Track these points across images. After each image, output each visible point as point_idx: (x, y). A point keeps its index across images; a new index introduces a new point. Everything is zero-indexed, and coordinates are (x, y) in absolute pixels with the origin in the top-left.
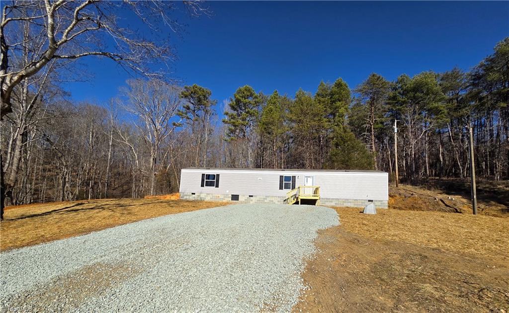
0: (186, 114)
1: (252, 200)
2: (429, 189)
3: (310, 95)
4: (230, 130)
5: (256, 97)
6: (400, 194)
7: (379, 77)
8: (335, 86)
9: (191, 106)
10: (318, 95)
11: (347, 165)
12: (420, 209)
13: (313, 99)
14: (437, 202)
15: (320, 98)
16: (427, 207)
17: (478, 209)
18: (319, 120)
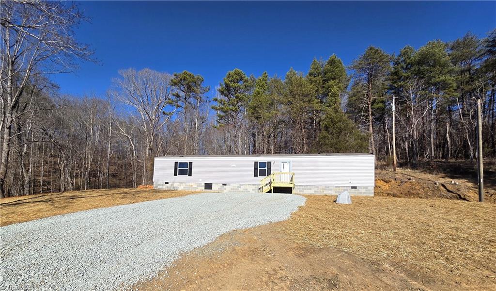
0: (177, 102)
1: (225, 189)
2: (431, 173)
3: (301, 75)
4: (219, 116)
5: (247, 81)
6: (395, 179)
7: (377, 50)
8: (328, 64)
9: (182, 94)
10: (311, 74)
11: (336, 148)
12: (418, 195)
13: (304, 79)
14: (438, 187)
15: (312, 77)
16: (426, 192)
17: (487, 194)
18: (309, 101)
